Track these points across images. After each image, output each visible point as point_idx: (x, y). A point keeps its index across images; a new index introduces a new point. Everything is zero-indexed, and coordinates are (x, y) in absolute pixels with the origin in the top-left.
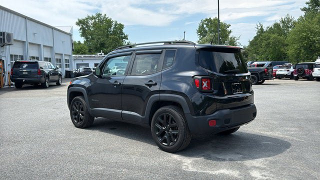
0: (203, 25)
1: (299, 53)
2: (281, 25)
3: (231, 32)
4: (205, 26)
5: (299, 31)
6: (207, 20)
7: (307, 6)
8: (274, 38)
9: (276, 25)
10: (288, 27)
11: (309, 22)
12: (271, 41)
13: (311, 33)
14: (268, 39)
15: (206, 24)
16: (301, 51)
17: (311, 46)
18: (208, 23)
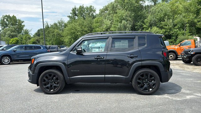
0: (4, 20)
1: (71, 41)
2: (58, 25)
3: (24, 26)
4: (5, 20)
5: (70, 29)
6: (6, 16)
7: (70, 15)
8: (57, 32)
9: (55, 24)
10: (62, 26)
11: (75, 25)
12: (55, 33)
13: (76, 30)
14: (53, 32)
15: (6, 19)
16: (72, 40)
17: (76, 37)
18: (8, 18)
